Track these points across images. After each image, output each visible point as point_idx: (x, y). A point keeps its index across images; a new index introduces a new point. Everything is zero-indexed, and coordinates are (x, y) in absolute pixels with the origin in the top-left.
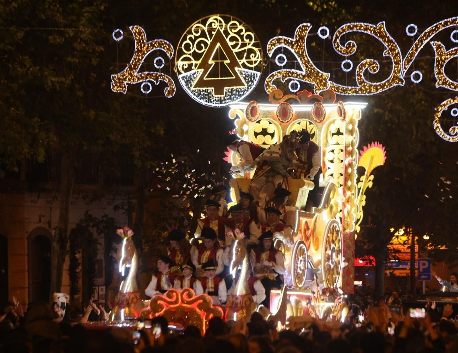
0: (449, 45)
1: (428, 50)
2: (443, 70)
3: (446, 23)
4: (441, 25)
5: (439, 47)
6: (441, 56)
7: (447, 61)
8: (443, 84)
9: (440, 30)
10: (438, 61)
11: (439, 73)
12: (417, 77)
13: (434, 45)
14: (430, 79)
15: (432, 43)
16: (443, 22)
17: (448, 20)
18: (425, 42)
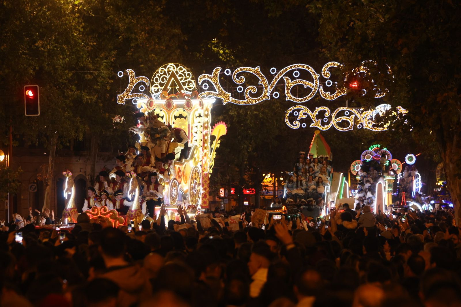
0: (293, 78)
1: (282, 81)
2: (289, 92)
3: (291, 67)
4: (288, 69)
5: (287, 80)
6: (288, 84)
7: (291, 87)
8: (290, 98)
9: (288, 71)
10: (287, 87)
11: (288, 93)
12: (276, 95)
13: (285, 78)
14: (283, 96)
15: (284, 77)
16: (289, 67)
17: (292, 65)
18: (280, 77)
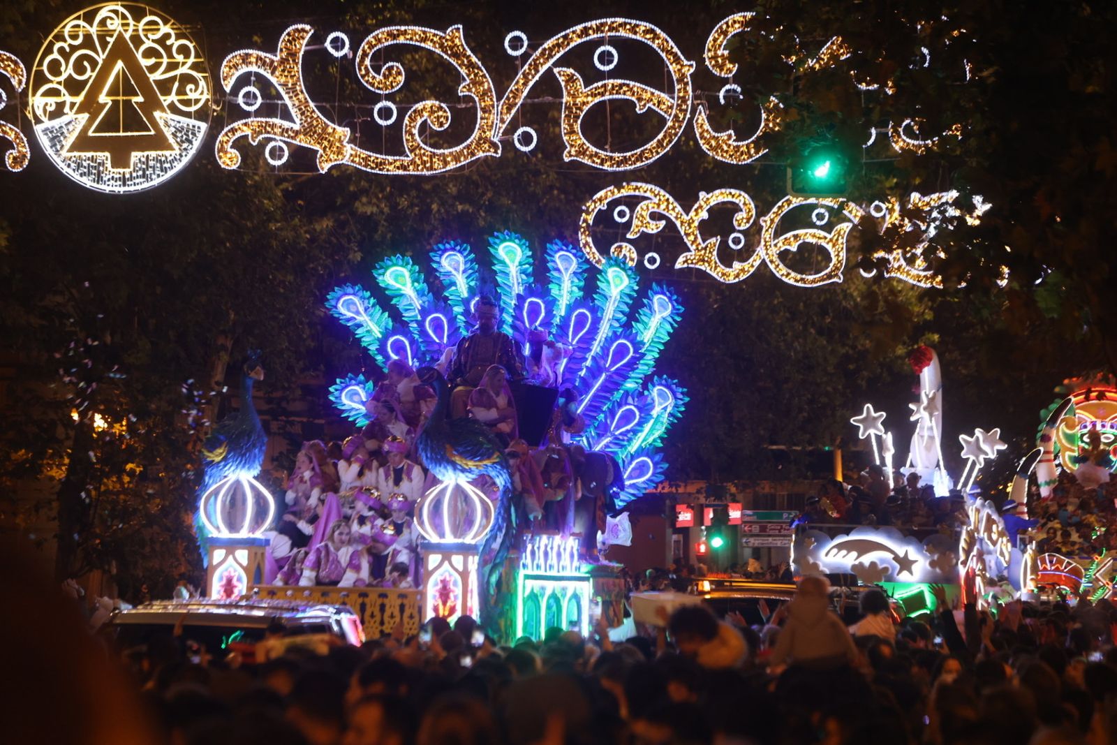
0: (591, 76)
1: (548, 84)
2: (577, 127)
3: (585, 32)
4: (575, 35)
5: (570, 79)
6: (574, 96)
7: (586, 108)
8: (579, 153)
9: (572, 45)
10: (568, 108)
11: (572, 132)
12: (526, 139)
13: (561, 74)
14: (551, 145)
15: (556, 70)
16: (579, 28)
17: (588, 24)
18: (543, 70)
